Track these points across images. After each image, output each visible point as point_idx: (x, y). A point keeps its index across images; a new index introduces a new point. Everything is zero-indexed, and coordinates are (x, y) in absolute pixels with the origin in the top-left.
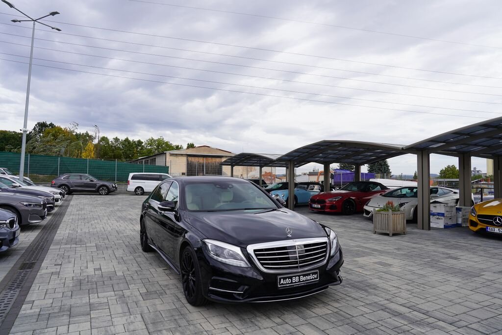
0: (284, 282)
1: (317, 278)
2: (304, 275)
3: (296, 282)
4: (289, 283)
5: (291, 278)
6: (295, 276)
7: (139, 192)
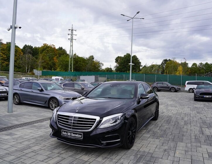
0: (64, 133)
1: (81, 137)
2: (74, 133)
3: (69, 136)
4: (66, 135)
5: (67, 132)
6: (69, 132)
7: (191, 91)
